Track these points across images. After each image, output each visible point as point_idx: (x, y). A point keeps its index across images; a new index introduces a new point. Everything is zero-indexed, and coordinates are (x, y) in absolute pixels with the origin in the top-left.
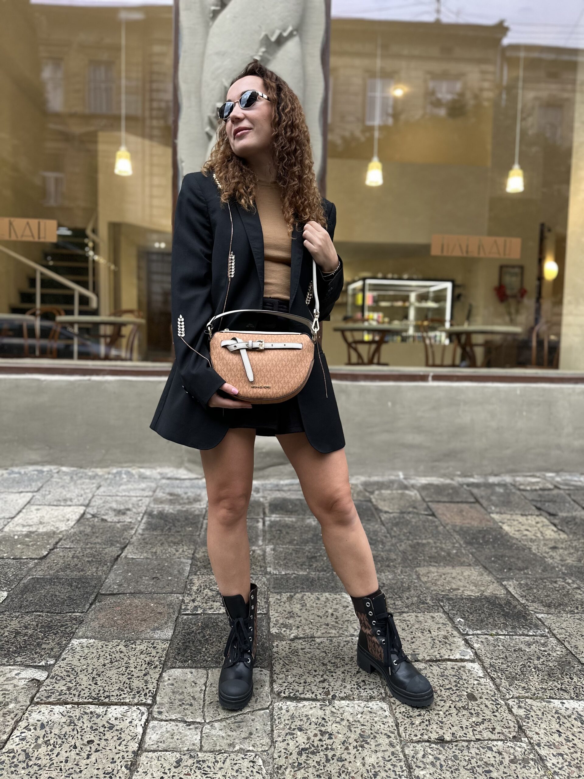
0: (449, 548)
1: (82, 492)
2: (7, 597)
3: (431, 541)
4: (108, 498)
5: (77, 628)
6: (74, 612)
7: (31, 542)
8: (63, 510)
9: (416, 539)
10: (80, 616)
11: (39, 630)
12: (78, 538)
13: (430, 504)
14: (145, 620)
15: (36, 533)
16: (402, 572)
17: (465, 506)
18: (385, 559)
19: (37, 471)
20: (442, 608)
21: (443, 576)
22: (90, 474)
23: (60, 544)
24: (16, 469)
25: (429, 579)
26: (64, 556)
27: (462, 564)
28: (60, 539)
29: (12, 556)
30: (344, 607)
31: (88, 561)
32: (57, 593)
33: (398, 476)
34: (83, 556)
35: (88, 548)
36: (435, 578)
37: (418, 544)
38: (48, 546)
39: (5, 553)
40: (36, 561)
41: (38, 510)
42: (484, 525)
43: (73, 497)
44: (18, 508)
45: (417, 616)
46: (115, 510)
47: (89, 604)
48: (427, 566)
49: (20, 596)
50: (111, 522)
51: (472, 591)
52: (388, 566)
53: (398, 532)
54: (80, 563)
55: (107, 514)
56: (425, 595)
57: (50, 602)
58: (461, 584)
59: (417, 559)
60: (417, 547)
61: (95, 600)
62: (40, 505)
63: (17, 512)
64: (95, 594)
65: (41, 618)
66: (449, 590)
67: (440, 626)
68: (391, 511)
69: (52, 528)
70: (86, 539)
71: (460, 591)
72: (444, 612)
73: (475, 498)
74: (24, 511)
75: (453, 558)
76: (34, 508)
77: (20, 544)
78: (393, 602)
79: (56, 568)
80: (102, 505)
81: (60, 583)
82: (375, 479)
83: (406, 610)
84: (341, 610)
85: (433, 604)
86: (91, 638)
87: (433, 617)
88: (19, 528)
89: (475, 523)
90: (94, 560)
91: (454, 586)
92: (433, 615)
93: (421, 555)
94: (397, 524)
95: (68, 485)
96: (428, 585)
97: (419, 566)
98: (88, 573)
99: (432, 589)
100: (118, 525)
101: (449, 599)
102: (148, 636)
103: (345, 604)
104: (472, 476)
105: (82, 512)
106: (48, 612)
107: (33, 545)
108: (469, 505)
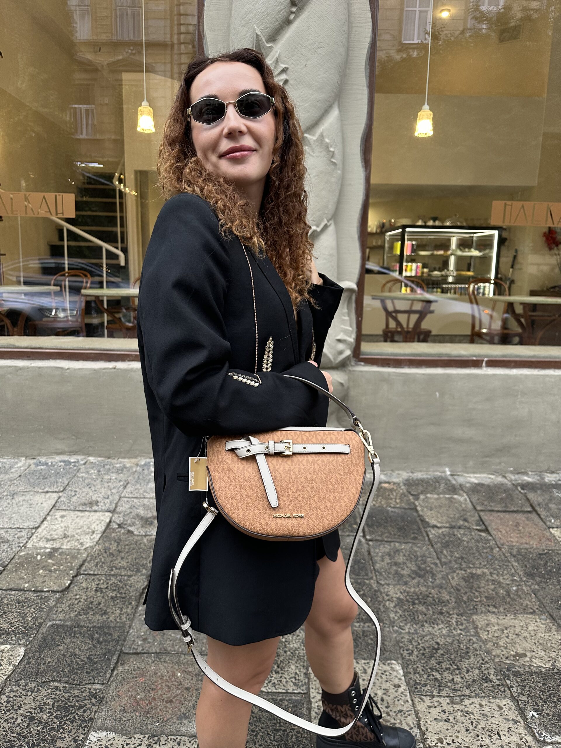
0: (508, 582)
1: (109, 493)
2: (24, 656)
3: (486, 571)
4: (135, 500)
5: (96, 712)
6: (94, 683)
7: (54, 565)
8: (88, 517)
9: (470, 568)
10: (100, 690)
11: (55, 715)
12: (103, 560)
13: (482, 514)
14: (171, 701)
15: (60, 551)
16: (457, 622)
17: (520, 517)
18: (437, 600)
19: (64, 461)
20: (509, 689)
21: (505, 631)
22: (118, 466)
23: (84, 568)
24: (43, 459)
25: (490, 636)
26: (87, 588)
27: (525, 610)
28: (84, 561)
29: (33, 587)
30: (395, 686)
31: (112, 598)
32: (77, 651)
33: (444, 472)
34: (107, 588)
35: (113, 575)
36: (496, 635)
37: (472, 575)
38: (71, 572)
39: (26, 583)
40: (58, 595)
41: (63, 517)
42: (544, 546)
43: (99, 499)
44: (43, 515)
45: (481, 705)
46: (142, 518)
47: (110, 671)
48: (485, 613)
49: (37, 654)
50: (138, 535)
51: (541, 658)
52: (441, 613)
53: (449, 558)
54: (103, 600)
55: (133, 524)
56: (488, 666)
57: (69, 665)
58: (527, 645)
59: (472, 600)
60: (471, 580)
61: (116, 663)
62: (65, 510)
63: (41, 519)
64: (117, 653)
65: (58, 692)
66: (514, 656)
67: (510, 724)
68: (439, 525)
69: (76, 544)
70: (111, 561)
71: (527, 659)
72: (513, 698)
73: (531, 506)
74: (49, 518)
75: (513, 600)
76: (59, 514)
77: (42, 568)
78: (451, 677)
79: (77, 608)
80: (129, 511)
81: (80, 633)
82: (419, 475)
83: (467, 692)
84: (392, 690)
85: (498, 683)
86: (110, 730)
87: (501, 708)
88: (42, 544)
89: (534, 543)
90: (118, 595)
91: (520, 651)
92: (502, 705)
93: (477, 594)
94: (446, 545)
95: (95, 483)
96: (490, 645)
97: (476, 613)
98: (111, 618)
99: (494, 653)
100: (145, 540)
101: (517, 674)
102: (173, 729)
103: (396, 681)
104: (525, 473)
105: (108, 521)
106: (66, 683)
107: (56, 570)
108: (526, 515)
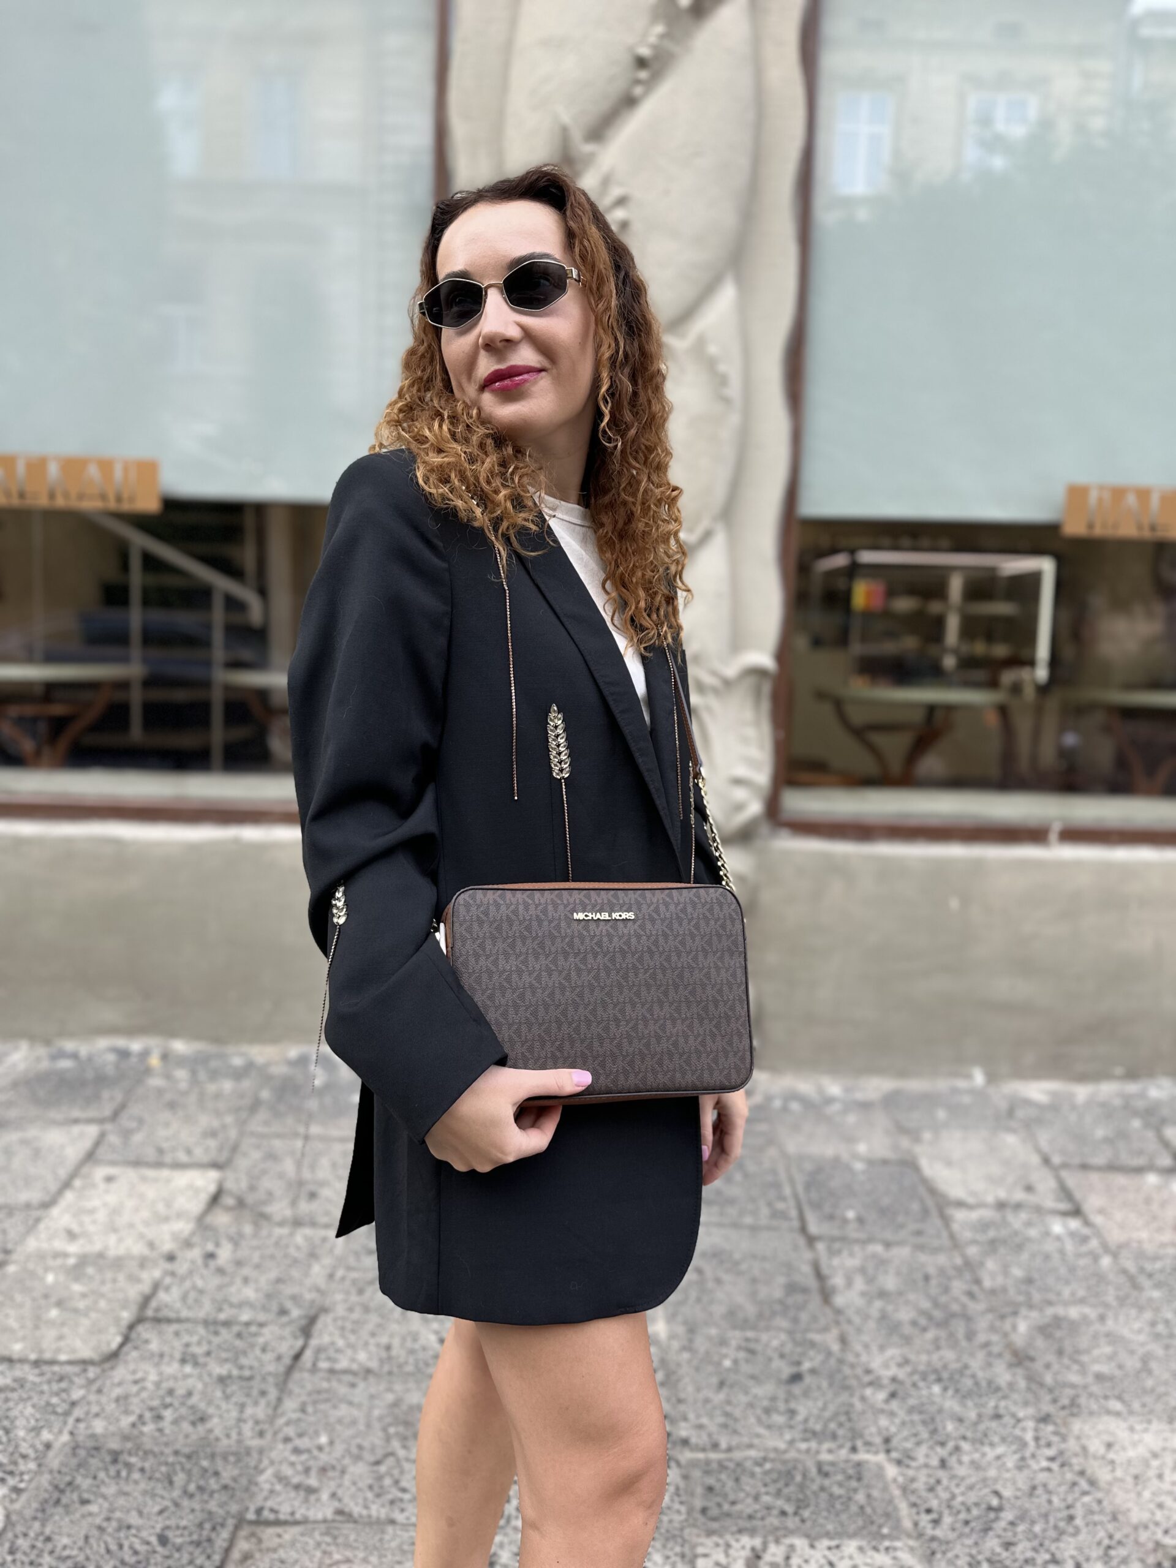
3: (1089, 1311)
4: (276, 1143)
7: (84, 1296)
8: (168, 1181)
12: (200, 1284)
13: (1064, 1174)
15: (101, 1261)
17: (1152, 1183)
19: (117, 1050)
22: (237, 1061)
23: (154, 1304)
24: (69, 1045)
25: (1118, 1474)
26: (162, 1355)
28: (156, 1287)
29: (33, 1352)
31: (221, 1379)
33: (971, 1077)
34: (208, 1354)
35: (223, 1323)
38: (125, 1314)
39: (17, 1341)
40: (92, 1372)
41: (109, 1179)
43: (193, 1140)
44: (63, 1173)
48: (1100, 1416)
49: (37, 1525)
50: (281, 1225)
53: (1000, 1279)
54: (200, 1386)
55: (271, 1198)
60: (1058, 1334)
61: (229, 1550)
62: (113, 1163)
63: (59, 1185)
64: (231, 1522)
68: (971, 1200)
69: (139, 1244)
70: (220, 1288)
73: (1174, 1156)
74: (77, 1183)
76: (100, 1172)
77: (56, 1305)
79: (136, 1406)
81: (142, 1470)
82: (915, 1085)
88: (59, 1244)
90: (235, 1373)
93: (1074, 1367)
94: (992, 1248)
95: (185, 1101)
97: (1079, 1417)
98: (216, 1432)
104: (1151, 1079)
105: (212, 1188)
107: (88, 1309)
108: (1163, 1177)
